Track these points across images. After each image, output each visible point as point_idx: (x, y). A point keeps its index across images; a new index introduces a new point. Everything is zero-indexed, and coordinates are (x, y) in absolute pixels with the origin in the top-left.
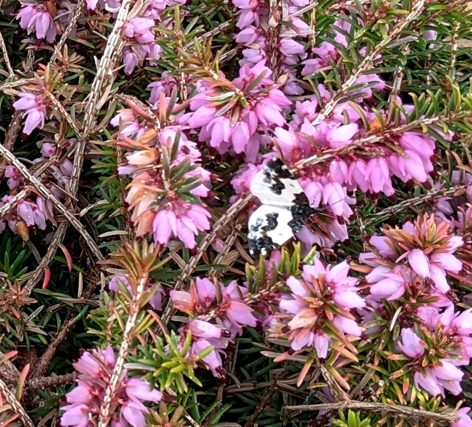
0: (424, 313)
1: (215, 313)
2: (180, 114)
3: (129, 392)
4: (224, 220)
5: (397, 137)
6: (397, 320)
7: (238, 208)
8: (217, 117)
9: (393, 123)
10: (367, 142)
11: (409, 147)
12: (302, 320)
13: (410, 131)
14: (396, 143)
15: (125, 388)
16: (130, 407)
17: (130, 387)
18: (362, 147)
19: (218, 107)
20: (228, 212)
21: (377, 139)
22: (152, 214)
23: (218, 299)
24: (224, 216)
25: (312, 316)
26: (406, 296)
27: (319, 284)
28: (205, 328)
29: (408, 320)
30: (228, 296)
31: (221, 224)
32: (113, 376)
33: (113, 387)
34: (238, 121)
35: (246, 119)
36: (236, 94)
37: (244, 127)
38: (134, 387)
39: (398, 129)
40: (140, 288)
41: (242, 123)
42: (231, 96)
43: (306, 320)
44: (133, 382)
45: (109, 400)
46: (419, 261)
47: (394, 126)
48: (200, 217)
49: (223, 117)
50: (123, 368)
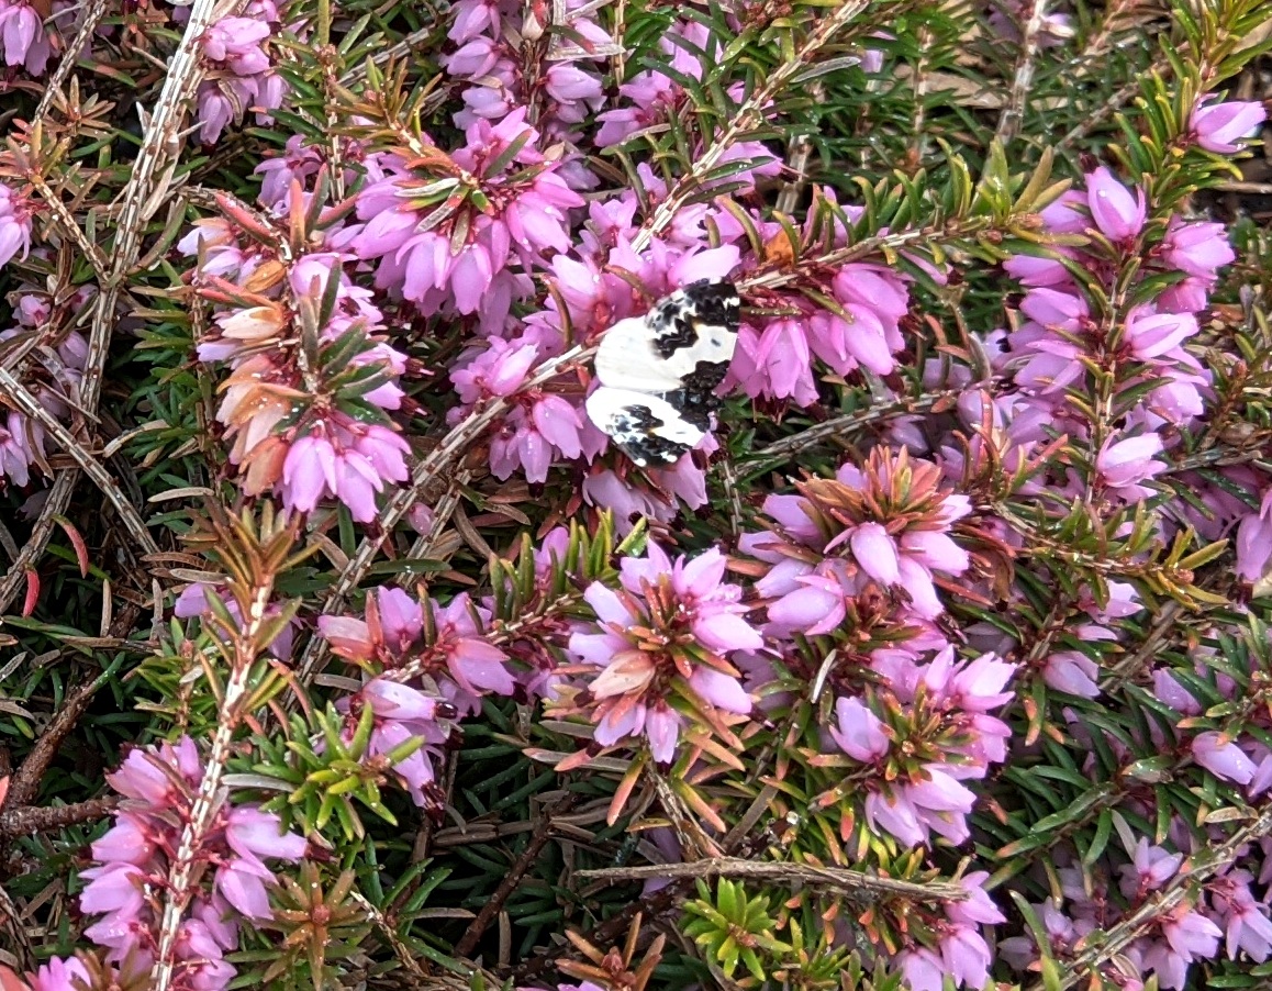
0: (888, 663)
1: (421, 665)
2: (334, 229)
3: (234, 838)
4: (437, 461)
5: (827, 275)
6: (827, 679)
7: (467, 434)
8: (419, 233)
9: (816, 245)
10: (759, 286)
11: (855, 297)
12: (621, 678)
13: (855, 261)
14: (824, 288)
15: (223, 829)
16: (236, 871)
17: (235, 826)
18: (750, 298)
19: (422, 213)
20: (444, 442)
21: (783, 280)
22: (281, 446)
23: (427, 635)
24: (435, 453)
25: (643, 669)
26: (847, 625)
27: (659, 599)
28: (400, 696)
29: (850, 680)
30: (451, 626)
31: (430, 469)
32: (198, 802)
33: (198, 828)
34: (467, 241)
35: (484, 239)
36: (462, 183)
37: (480, 255)
38: (243, 826)
39: (830, 257)
40: (257, 609)
41: (475, 246)
42: (452, 188)
43: (630, 677)
44: (241, 815)
45: (190, 855)
46: (876, 550)
47: (821, 252)
48: (386, 450)
49: (433, 234)
50: (220, 785)
